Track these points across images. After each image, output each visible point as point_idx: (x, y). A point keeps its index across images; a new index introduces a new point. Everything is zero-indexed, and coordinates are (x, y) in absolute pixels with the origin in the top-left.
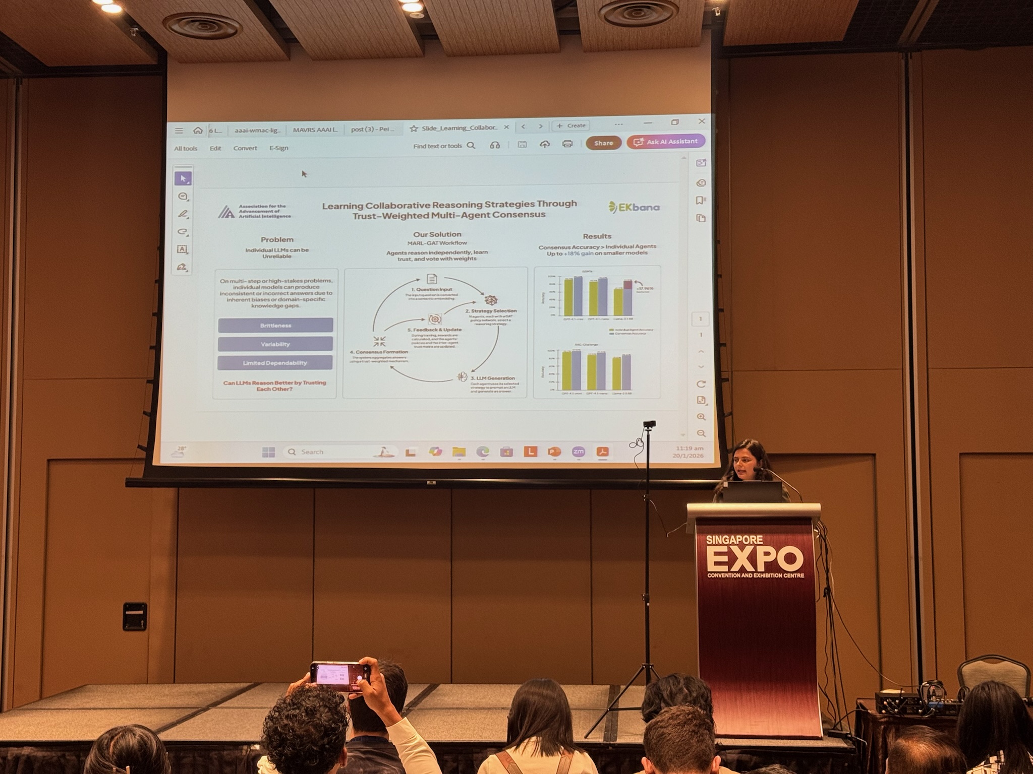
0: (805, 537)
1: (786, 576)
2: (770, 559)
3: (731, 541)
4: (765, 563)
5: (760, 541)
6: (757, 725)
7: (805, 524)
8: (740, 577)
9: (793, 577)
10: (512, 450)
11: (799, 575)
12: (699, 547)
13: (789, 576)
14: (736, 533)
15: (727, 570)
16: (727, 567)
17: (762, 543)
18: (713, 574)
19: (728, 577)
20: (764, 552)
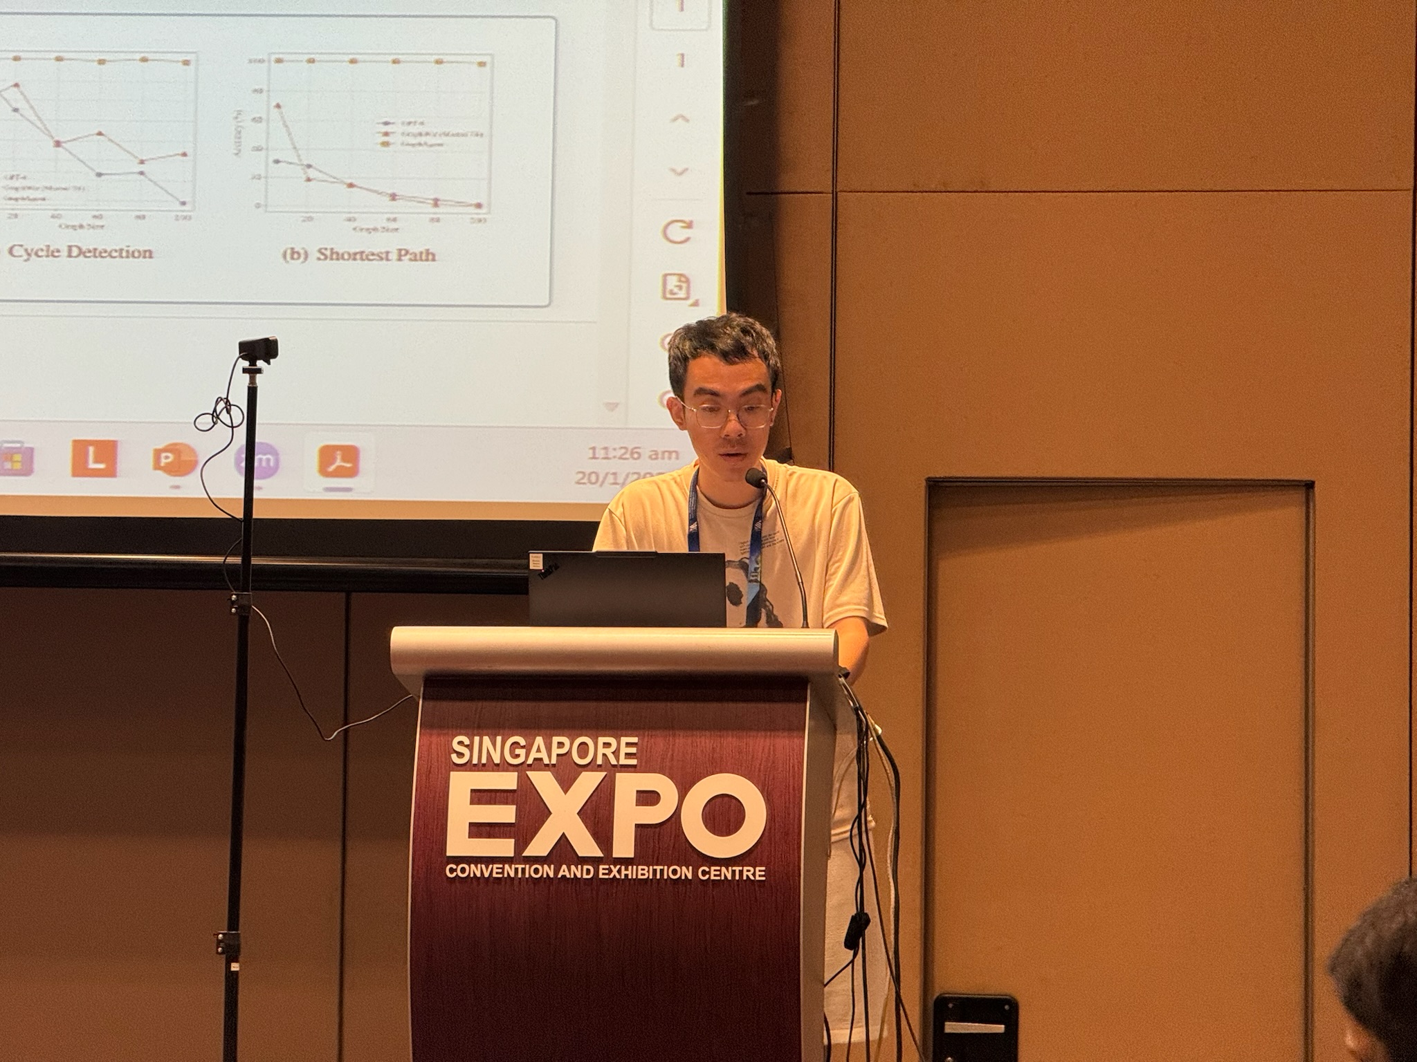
1: (704, 873)
2: (656, 815)
3: (533, 755)
4: (642, 830)
5: (628, 755)
7: (788, 701)
8: (551, 875)
9: (729, 877)
10: (29, 454)
11: (748, 872)
12: (426, 773)
13: (714, 873)
14: (552, 726)
15: (512, 855)
16: (513, 840)
17: (634, 762)
18: (466, 867)
19: (512, 875)
20: (640, 792)
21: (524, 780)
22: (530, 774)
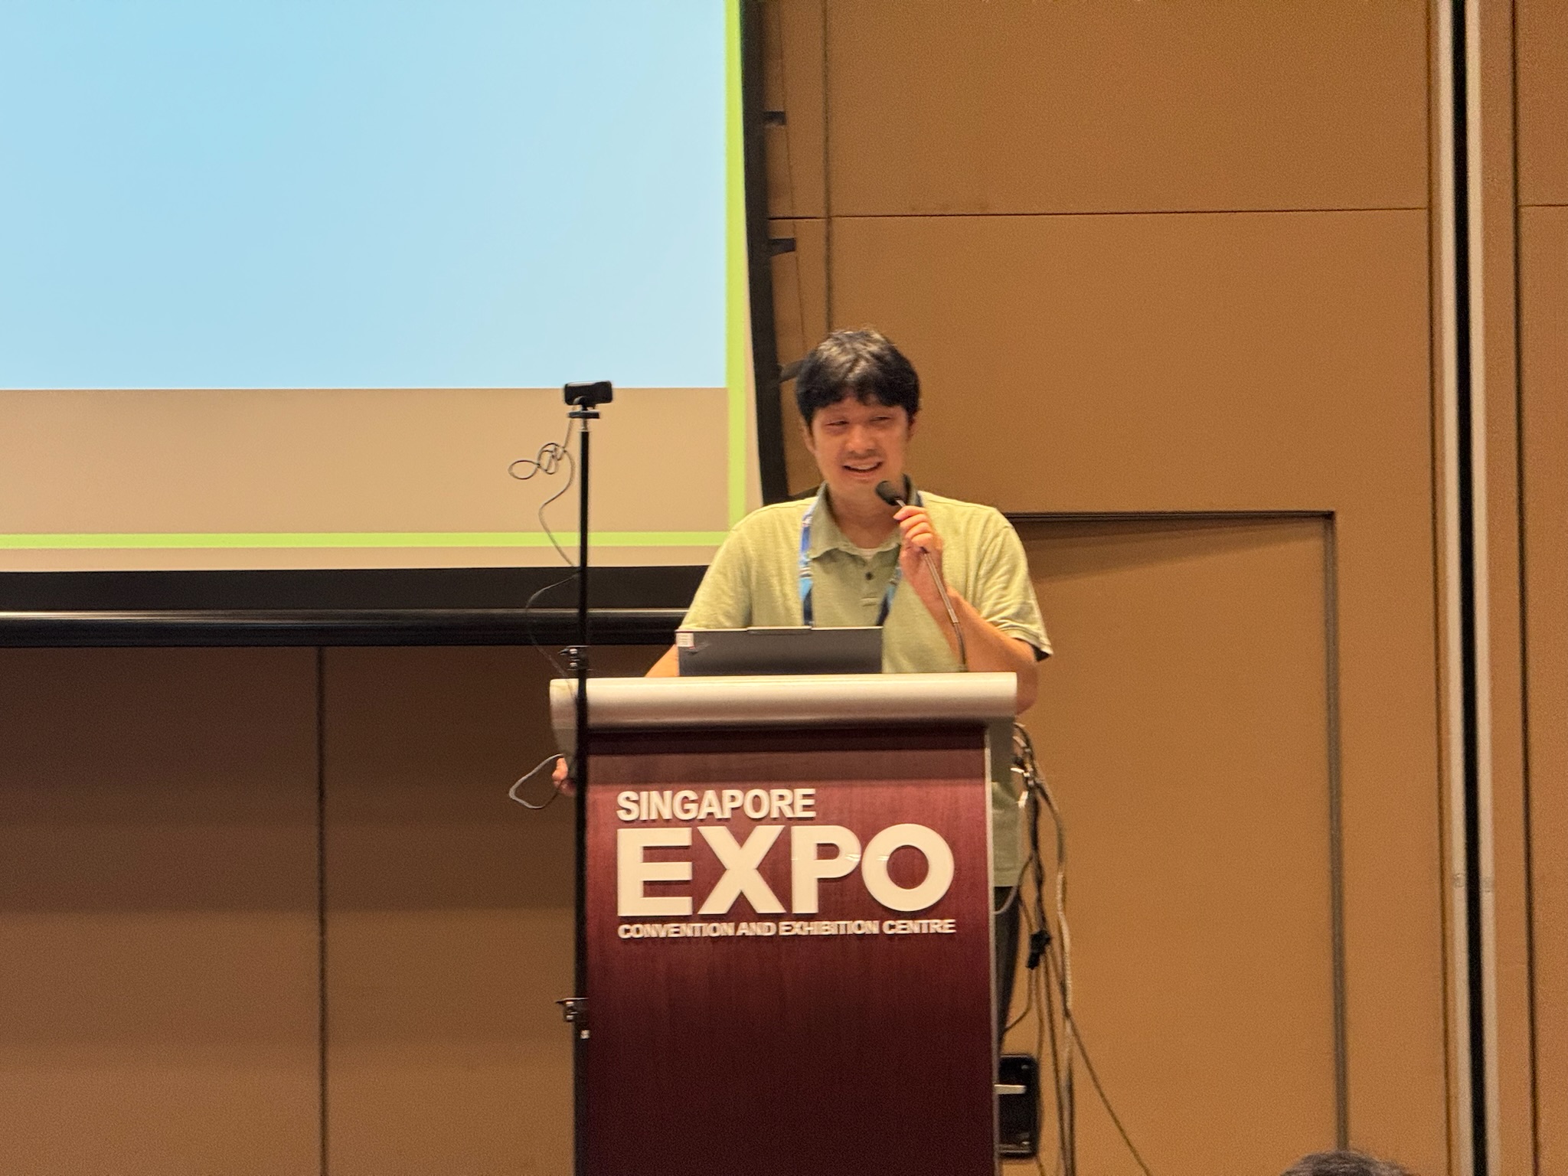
0: (963, 791)
1: (892, 927)
2: (836, 869)
3: (705, 809)
4: (825, 884)
5: (806, 808)
7: (967, 748)
8: (731, 933)
9: (917, 931)
11: (936, 925)
13: (900, 927)
14: (722, 780)
16: (690, 898)
17: (811, 814)
18: (639, 926)
19: (687, 933)
20: (819, 845)
21: (697, 836)
22: (703, 829)
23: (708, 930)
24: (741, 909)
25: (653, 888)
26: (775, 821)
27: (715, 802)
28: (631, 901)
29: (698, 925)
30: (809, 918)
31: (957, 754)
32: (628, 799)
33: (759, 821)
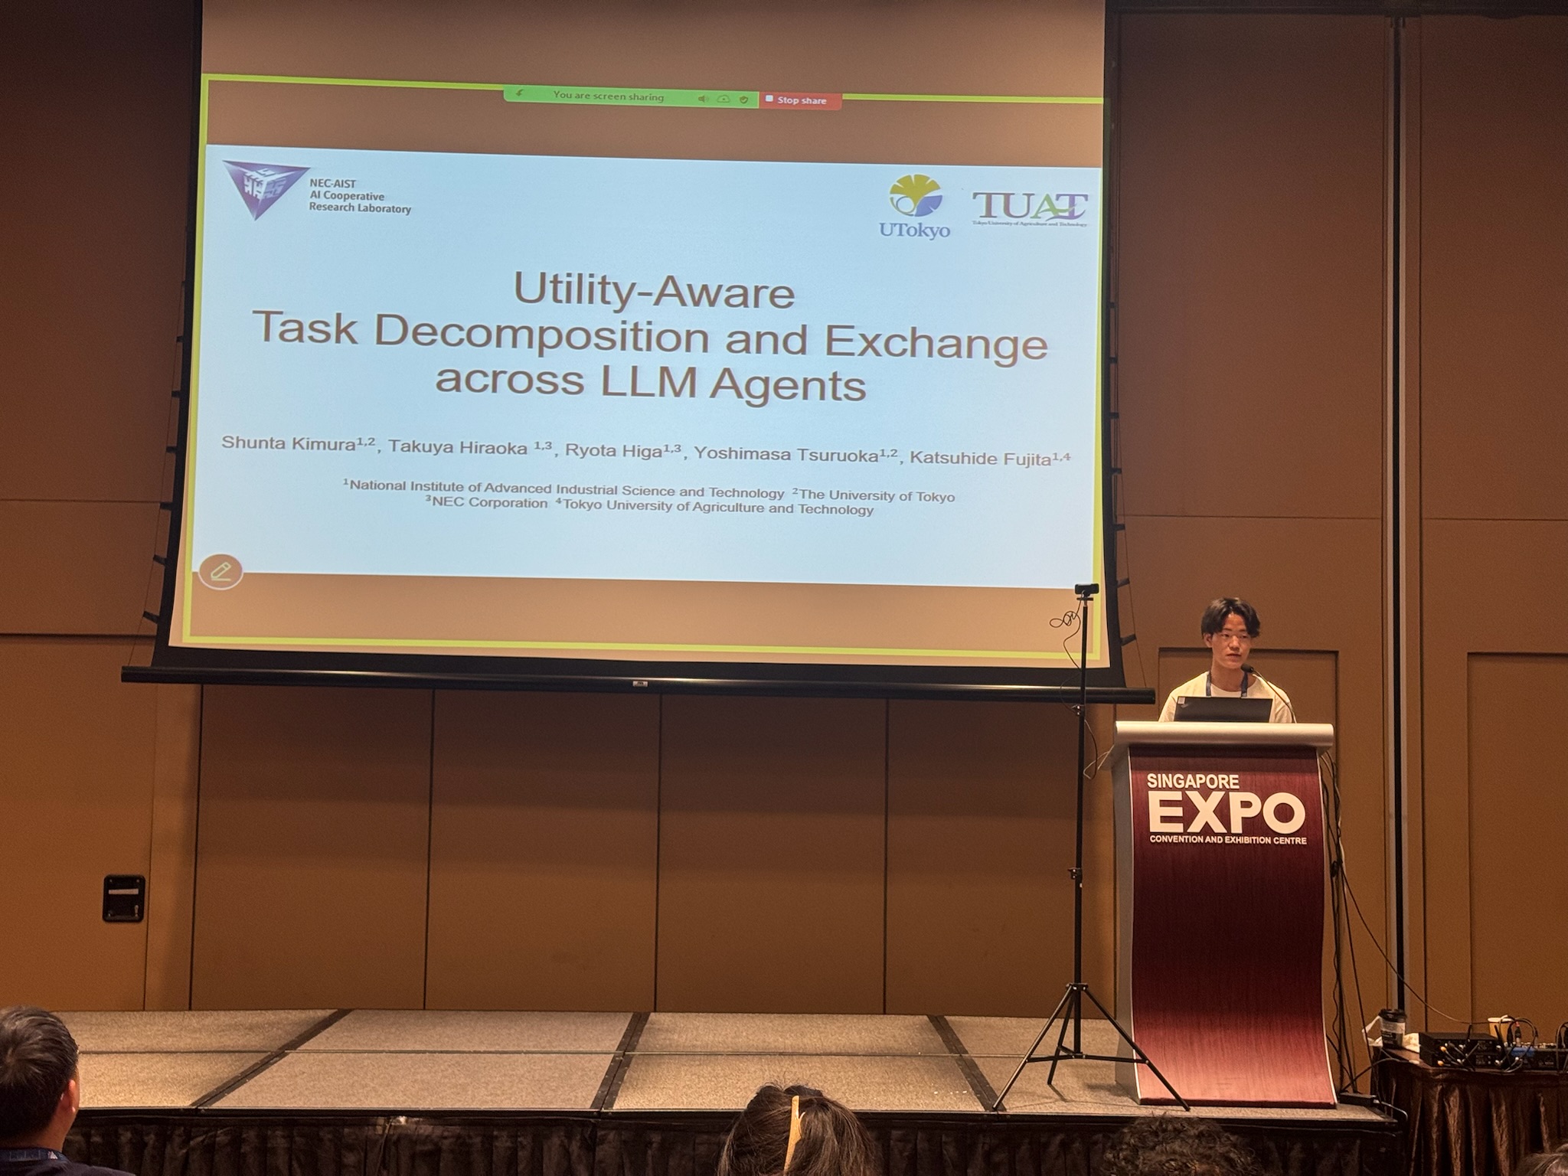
0: (1308, 778)
1: (1277, 840)
2: (1251, 813)
3: (1188, 783)
4: (1244, 819)
5: (1234, 784)
6: (1231, 1084)
7: (1306, 758)
8: (1202, 841)
9: (1289, 843)
11: (1298, 840)
12: (1136, 790)
13: (1282, 841)
14: (1195, 770)
15: (1182, 831)
16: (1182, 825)
17: (1237, 787)
18: (1159, 836)
19: (1183, 841)
20: (1241, 802)
21: (1185, 796)
22: (1187, 792)
23: (1191, 839)
24: (1207, 830)
25: (1165, 819)
26: (1221, 790)
27: (1192, 780)
28: (1155, 825)
29: (1187, 837)
30: (1238, 835)
31: (1304, 761)
32: (1152, 777)
33: (1213, 790)
